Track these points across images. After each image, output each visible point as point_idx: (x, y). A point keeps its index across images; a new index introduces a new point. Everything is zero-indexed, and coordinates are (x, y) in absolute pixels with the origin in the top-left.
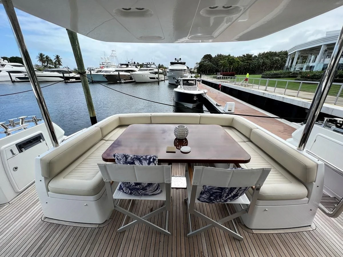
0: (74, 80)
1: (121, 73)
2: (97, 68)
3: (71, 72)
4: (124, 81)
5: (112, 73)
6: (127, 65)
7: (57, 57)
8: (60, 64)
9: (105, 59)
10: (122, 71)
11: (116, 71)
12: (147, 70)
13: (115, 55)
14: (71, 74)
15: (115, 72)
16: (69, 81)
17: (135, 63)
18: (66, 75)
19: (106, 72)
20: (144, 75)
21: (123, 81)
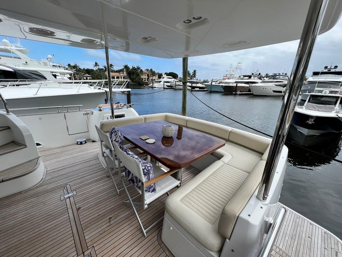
0: (198, 89)
1: (239, 85)
2: (220, 80)
3: (198, 83)
4: (240, 93)
5: (231, 85)
6: (250, 77)
7: (195, 71)
8: (195, 77)
9: (230, 72)
10: (242, 82)
11: (236, 82)
12: (272, 82)
13: (240, 67)
14: (198, 84)
15: (234, 84)
16: (194, 90)
17: (260, 74)
18: (194, 85)
19: (226, 83)
20: (266, 87)
21: (238, 93)
